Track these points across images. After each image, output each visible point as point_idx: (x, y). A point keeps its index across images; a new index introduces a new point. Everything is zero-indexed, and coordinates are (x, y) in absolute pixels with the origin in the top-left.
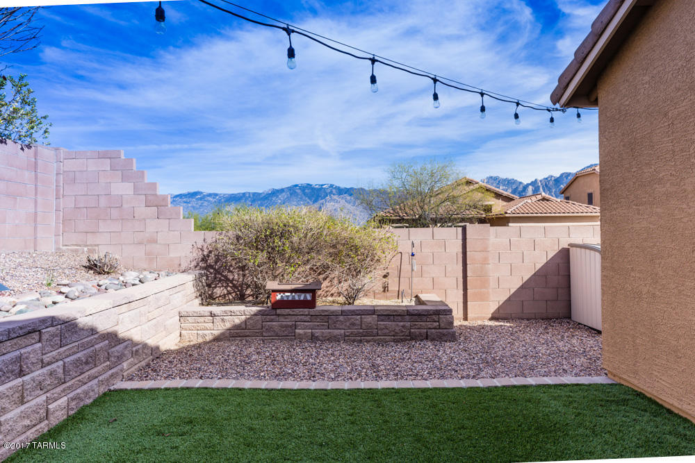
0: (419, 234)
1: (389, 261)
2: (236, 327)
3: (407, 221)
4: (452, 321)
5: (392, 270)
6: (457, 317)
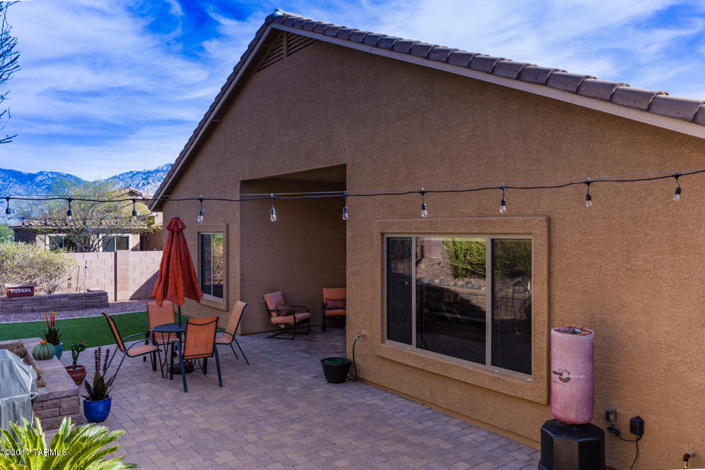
0: (90, 256)
4: (107, 299)
5: (74, 275)
6: (111, 299)
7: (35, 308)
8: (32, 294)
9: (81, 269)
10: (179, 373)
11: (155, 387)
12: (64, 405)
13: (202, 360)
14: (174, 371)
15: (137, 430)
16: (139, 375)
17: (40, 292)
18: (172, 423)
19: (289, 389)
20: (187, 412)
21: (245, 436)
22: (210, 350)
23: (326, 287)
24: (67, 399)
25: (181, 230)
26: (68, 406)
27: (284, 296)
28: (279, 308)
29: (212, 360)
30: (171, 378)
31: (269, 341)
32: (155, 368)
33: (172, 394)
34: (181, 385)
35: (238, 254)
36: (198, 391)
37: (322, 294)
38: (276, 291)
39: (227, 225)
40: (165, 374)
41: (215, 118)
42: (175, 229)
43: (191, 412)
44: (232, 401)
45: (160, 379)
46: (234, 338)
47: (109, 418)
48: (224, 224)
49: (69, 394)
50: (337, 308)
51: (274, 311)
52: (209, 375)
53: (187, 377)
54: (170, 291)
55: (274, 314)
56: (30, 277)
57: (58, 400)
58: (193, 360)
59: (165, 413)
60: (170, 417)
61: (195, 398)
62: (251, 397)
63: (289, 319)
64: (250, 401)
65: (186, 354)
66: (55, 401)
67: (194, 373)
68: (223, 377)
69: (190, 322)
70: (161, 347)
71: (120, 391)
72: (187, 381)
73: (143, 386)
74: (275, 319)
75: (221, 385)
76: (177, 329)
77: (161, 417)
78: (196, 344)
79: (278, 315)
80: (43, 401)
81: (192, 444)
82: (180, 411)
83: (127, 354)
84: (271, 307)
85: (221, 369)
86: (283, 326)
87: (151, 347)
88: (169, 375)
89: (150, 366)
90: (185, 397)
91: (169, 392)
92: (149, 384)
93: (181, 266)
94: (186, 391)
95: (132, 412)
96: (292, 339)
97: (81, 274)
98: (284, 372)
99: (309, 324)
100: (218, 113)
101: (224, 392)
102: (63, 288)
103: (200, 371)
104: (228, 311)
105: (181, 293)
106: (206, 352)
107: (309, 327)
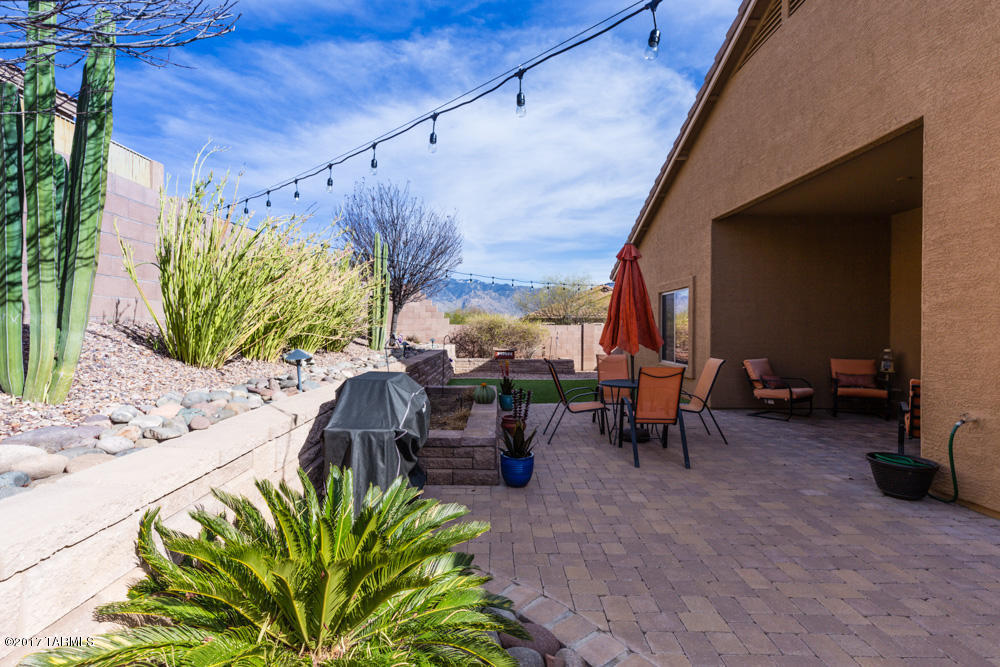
0: (561, 328)
1: (545, 340)
2: (480, 367)
3: (553, 320)
4: (573, 366)
5: (547, 345)
6: (577, 368)
7: (515, 370)
8: (513, 357)
9: (554, 339)
10: (629, 441)
11: (598, 453)
12: (478, 457)
13: (660, 427)
14: (623, 438)
15: (560, 511)
16: (582, 436)
17: (520, 356)
18: (612, 511)
19: (808, 493)
20: (635, 498)
21: (737, 570)
22: (672, 415)
23: (837, 357)
24: (481, 449)
25: (636, 258)
26: (481, 459)
27: (771, 364)
28: (767, 378)
29: (674, 429)
30: (620, 446)
31: (751, 420)
32: (602, 431)
33: (618, 466)
34: (631, 457)
35: (708, 310)
36: (653, 470)
37: (830, 368)
38: (762, 358)
39: (694, 278)
40: (613, 439)
41: (679, 155)
42: (627, 258)
43: (641, 499)
44: (707, 494)
45: (607, 444)
46: (705, 405)
47: (531, 484)
48: (691, 277)
49: (484, 444)
50: (856, 386)
51: (757, 381)
52: (670, 449)
53: (640, 447)
54: (621, 336)
55: (759, 386)
56: (513, 344)
57: (471, 449)
58: (650, 426)
59: (604, 493)
60: (610, 500)
61: (648, 479)
62: (738, 493)
63: (783, 394)
64: (738, 499)
65: (638, 416)
66: (468, 449)
67: (650, 444)
68: (690, 455)
69: (643, 371)
70: (610, 407)
71: (557, 452)
72: (639, 452)
73: (585, 450)
74: (759, 392)
75: (688, 466)
76: (629, 384)
77: (597, 498)
78: (654, 406)
79: (765, 387)
80: (454, 447)
81: (640, 563)
82: (626, 494)
83: (568, 407)
84: (754, 375)
85: (688, 445)
86: (771, 402)
87: (598, 405)
88: (617, 441)
89: (597, 427)
90: (635, 473)
91: (614, 464)
92: (592, 448)
93: (635, 303)
94: (637, 465)
95: (562, 482)
96: (787, 420)
97: (554, 344)
98: (787, 463)
99: (811, 404)
100: (683, 149)
101: (692, 477)
102: (537, 353)
103: (659, 443)
104: (694, 379)
105: (635, 339)
106: (665, 417)
107: (811, 409)
